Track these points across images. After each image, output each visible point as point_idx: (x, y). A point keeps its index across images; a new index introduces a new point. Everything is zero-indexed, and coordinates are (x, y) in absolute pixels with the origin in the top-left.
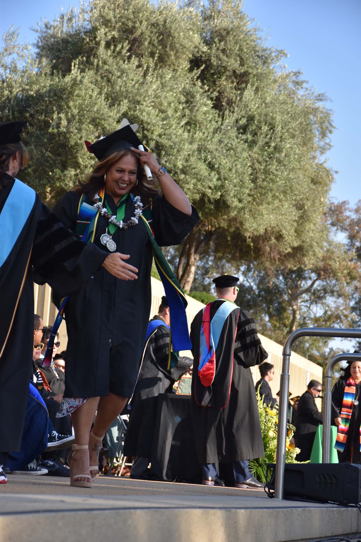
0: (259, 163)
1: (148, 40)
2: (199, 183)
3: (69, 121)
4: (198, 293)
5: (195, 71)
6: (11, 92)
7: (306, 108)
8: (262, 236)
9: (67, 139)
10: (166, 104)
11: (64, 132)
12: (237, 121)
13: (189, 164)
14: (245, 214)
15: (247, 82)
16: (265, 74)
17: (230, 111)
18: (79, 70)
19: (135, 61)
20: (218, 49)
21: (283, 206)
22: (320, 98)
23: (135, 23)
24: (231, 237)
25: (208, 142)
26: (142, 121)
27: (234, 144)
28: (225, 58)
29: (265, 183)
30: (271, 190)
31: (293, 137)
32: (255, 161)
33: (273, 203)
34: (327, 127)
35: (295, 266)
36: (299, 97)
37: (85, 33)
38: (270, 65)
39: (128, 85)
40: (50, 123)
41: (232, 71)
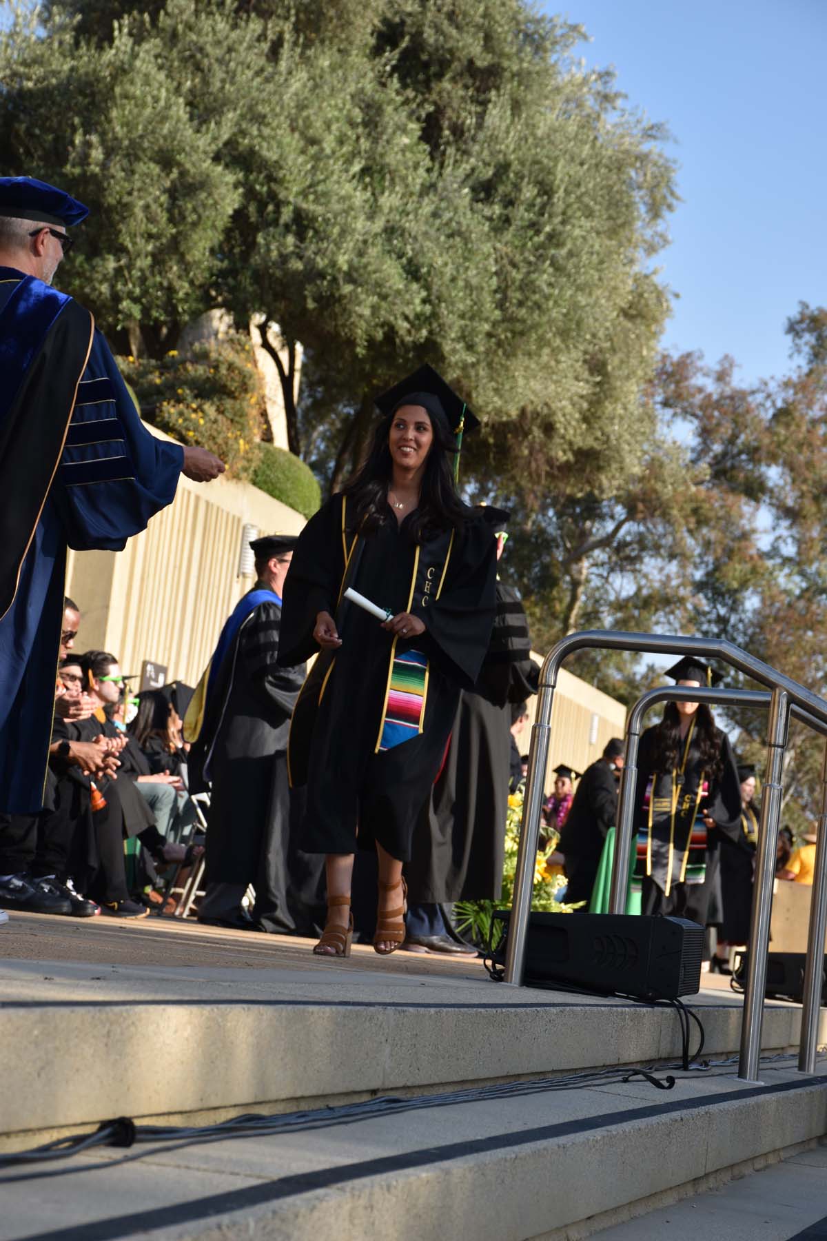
0: (514, 265)
2: (384, 304)
3: (109, 153)
5: (387, 54)
7: (624, 153)
8: (514, 424)
9: (101, 190)
10: (318, 123)
11: (94, 176)
12: (473, 172)
13: (364, 260)
14: (478, 375)
15: (497, 88)
16: (537, 73)
17: (458, 149)
18: (131, 40)
19: (255, 26)
20: (439, 10)
21: (557, 361)
22: (652, 132)
25: (407, 216)
26: (266, 161)
27: (464, 222)
28: (454, 32)
29: (523, 311)
30: (535, 326)
31: (589, 214)
32: (505, 261)
33: (540, 356)
34: (664, 197)
35: (581, 490)
36: (609, 127)
38: (549, 54)
39: (238, 78)
40: (67, 154)
41: (465, 63)
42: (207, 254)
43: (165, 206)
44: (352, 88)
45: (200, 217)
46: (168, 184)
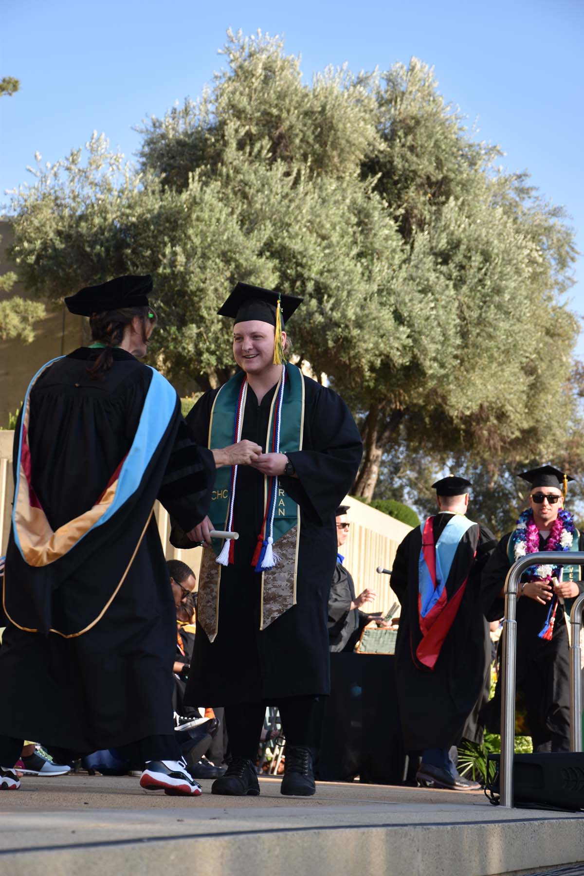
0: (470, 309)
1: (301, 136)
2: (380, 341)
3: (189, 257)
4: (383, 502)
5: (369, 178)
6: (105, 219)
7: (536, 226)
8: (477, 415)
9: (185, 282)
10: (328, 226)
11: (181, 273)
13: (365, 312)
14: (449, 384)
15: (448, 194)
16: (473, 180)
18: (200, 184)
19: (280, 167)
20: (403, 146)
21: (503, 371)
22: (555, 213)
23: (280, 111)
24: (431, 417)
25: (391, 280)
26: (294, 252)
27: (431, 280)
28: (415, 159)
29: (480, 339)
30: (487, 349)
32: (464, 307)
33: (490, 368)
34: (568, 253)
35: (527, 458)
36: (526, 211)
37: (210, 130)
38: (479, 166)
39: (272, 201)
40: (160, 261)
41: (424, 177)
43: (228, 289)
44: (348, 202)
46: (228, 274)
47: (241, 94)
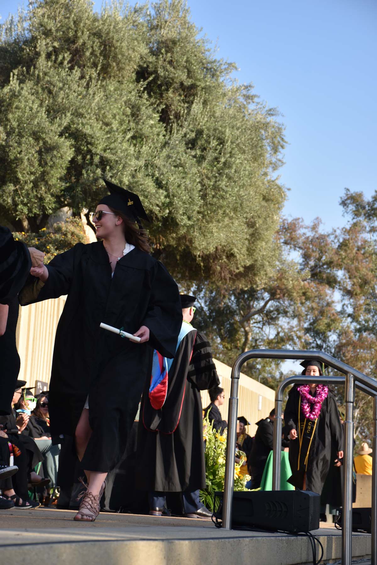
0: (209, 179)
1: (90, 50)
2: (146, 200)
3: (8, 134)
5: (142, 82)
7: (258, 122)
8: (212, 255)
9: (6, 153)
10: (110, 116)
11: (3, 146)
12: (185, 135)
13: (136, 180)
14: (194, 232)
15: (195, 95)
16: (214, 87)
17: (178, 124)
18: (18, 81)
19: (77, 72)
20: (165, 60)
21: (232, 223)
22: (271, 112)
23: (76, 31)
24: (180, 255)
25: (155, 157)
26: (85, 135)
27: (182, 159)
28: (172, 69)
29: (215, 200)
30: (221, 207)
31: (243, 152)
32: (204, 177)
33: (223, 221)
34: (279, 142)
35: (247, 287)
36: (250, 111)
37: (26, 42)
38: (219, 78)
39: (70, 97)
41: (179, 84)
42: (59, 181)
43: (37, 158)
44: (125, 98)
45: (54, 163)
46: (37, 149)
47: (49, 17)
